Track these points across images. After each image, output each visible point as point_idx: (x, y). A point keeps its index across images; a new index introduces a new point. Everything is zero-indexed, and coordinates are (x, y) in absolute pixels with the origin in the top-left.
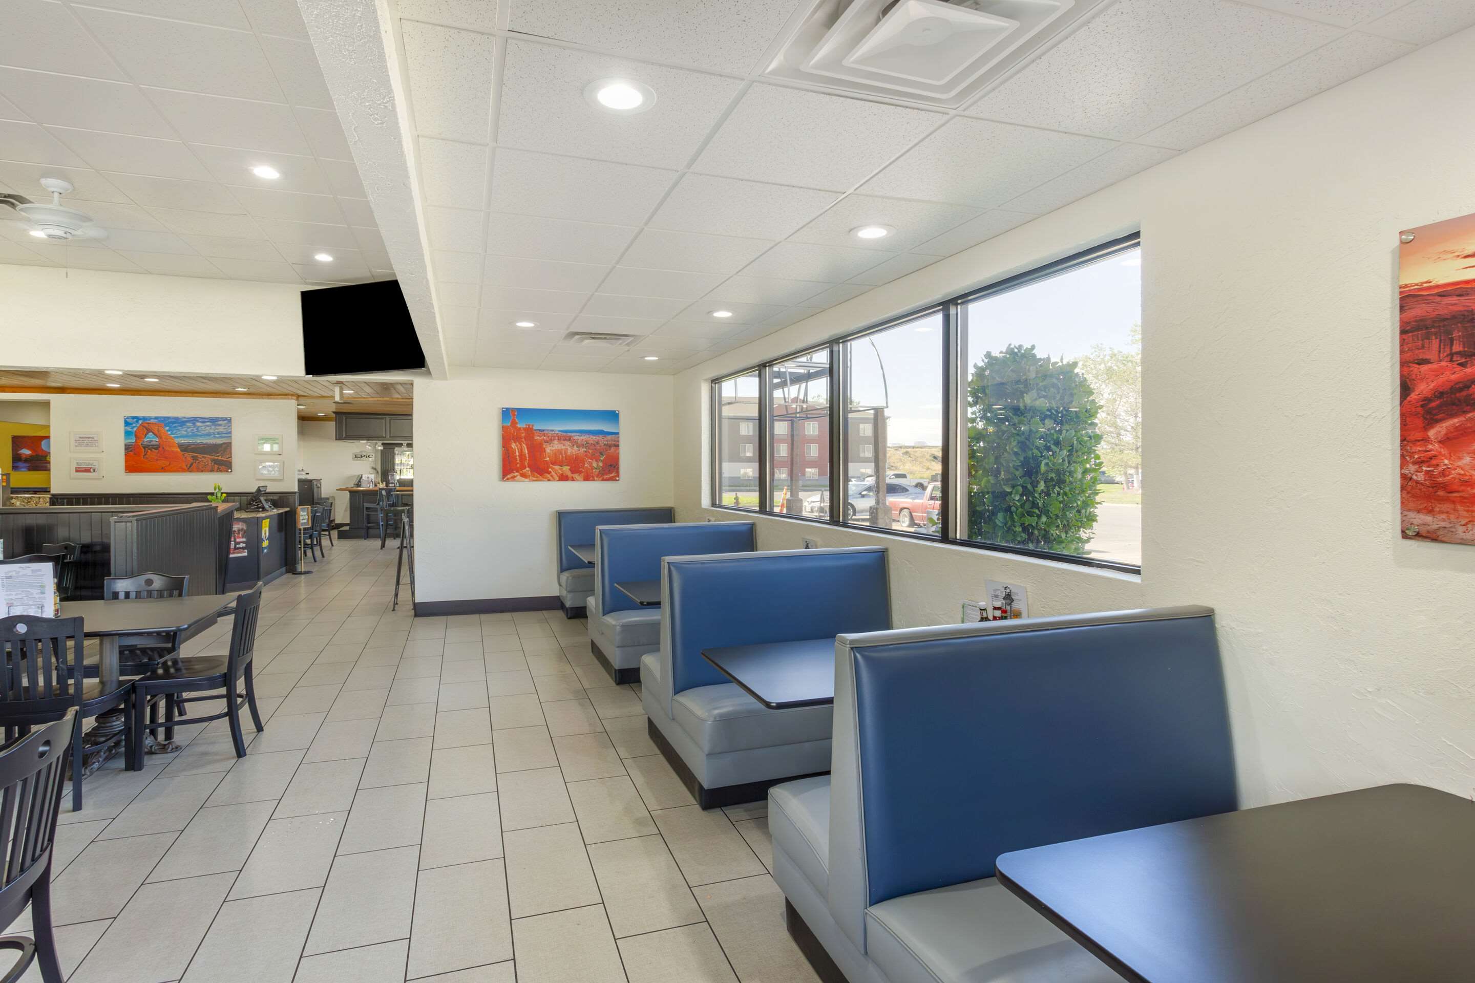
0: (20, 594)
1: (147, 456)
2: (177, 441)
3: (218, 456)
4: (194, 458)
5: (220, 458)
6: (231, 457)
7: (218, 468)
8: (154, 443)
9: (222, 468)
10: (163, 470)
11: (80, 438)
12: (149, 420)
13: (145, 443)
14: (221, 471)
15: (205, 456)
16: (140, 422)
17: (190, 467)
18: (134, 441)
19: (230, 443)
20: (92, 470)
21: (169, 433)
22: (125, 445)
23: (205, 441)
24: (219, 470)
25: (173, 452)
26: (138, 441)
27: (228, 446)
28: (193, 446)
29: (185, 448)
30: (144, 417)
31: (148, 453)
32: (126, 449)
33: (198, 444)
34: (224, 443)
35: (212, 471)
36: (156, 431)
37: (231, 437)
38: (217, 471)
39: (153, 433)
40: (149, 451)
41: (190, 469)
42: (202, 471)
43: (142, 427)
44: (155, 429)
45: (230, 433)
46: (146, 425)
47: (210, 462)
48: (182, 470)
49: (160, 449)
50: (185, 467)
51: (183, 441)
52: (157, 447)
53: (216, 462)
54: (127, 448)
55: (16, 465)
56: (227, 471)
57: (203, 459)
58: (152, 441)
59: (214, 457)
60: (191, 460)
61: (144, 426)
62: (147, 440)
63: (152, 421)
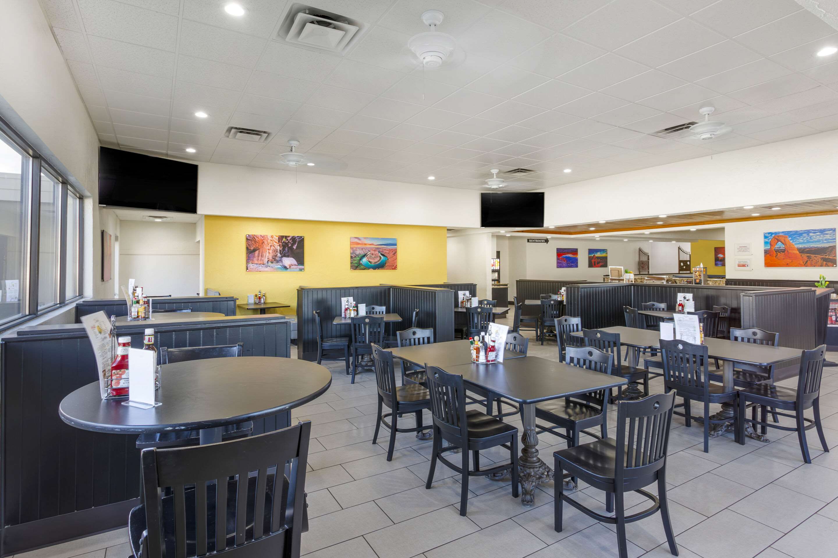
0: (685, 329)
1: (777, 257)
2: (796, 246)
3: (826, 256)
4: (809, 257)
6: (836, 256)
7: (826, 264)
8: (781, 248)
9: (830, 264)
10: (787, 265)
11: (740, 247)
12: (779, 234)
13: (776, 249)
14: (828, 266)
15: (817, 255)
16: (773, 235)
17: (806, 263)
18: (770, 247)
19: (835, 246)
20: (746, 266)
21: (791, 241)
22: (765, 250)
23: (816, 246)
24: (827, 265)
25: (794, 253)
26: (772, 248)
27: (833, 247)
28: (808, 249)
29: (802, 251)
30: (775, 232)
31: (778, 255)
32: (765, 253)
33: (811, 248)
34: (830, 247)
35: (821, 266)
36: (783, 241)
37: (835, 242)
38: (825, 266)
39: (781, 242)
40: (779, 253)
41: (806, 265)
42: (814, 266)
43: (774, 239)
44: (782, 239)
45: (835, 239)
46: (777, 237)
47: (820, 260)
48: (799, 265)
49: (786, 252)
50: (802, 263)
51: (801, 246)
52: (783, 251)
53: (824, 260)
54: (766, 252)
55: (717, 263)
56: (833, 266)
57: (815, 258)
58: (780, 247)
59: (822, 256)
60: (806, 259)
61: (775, 238)
62: (776, 246)
63: (781, 234)
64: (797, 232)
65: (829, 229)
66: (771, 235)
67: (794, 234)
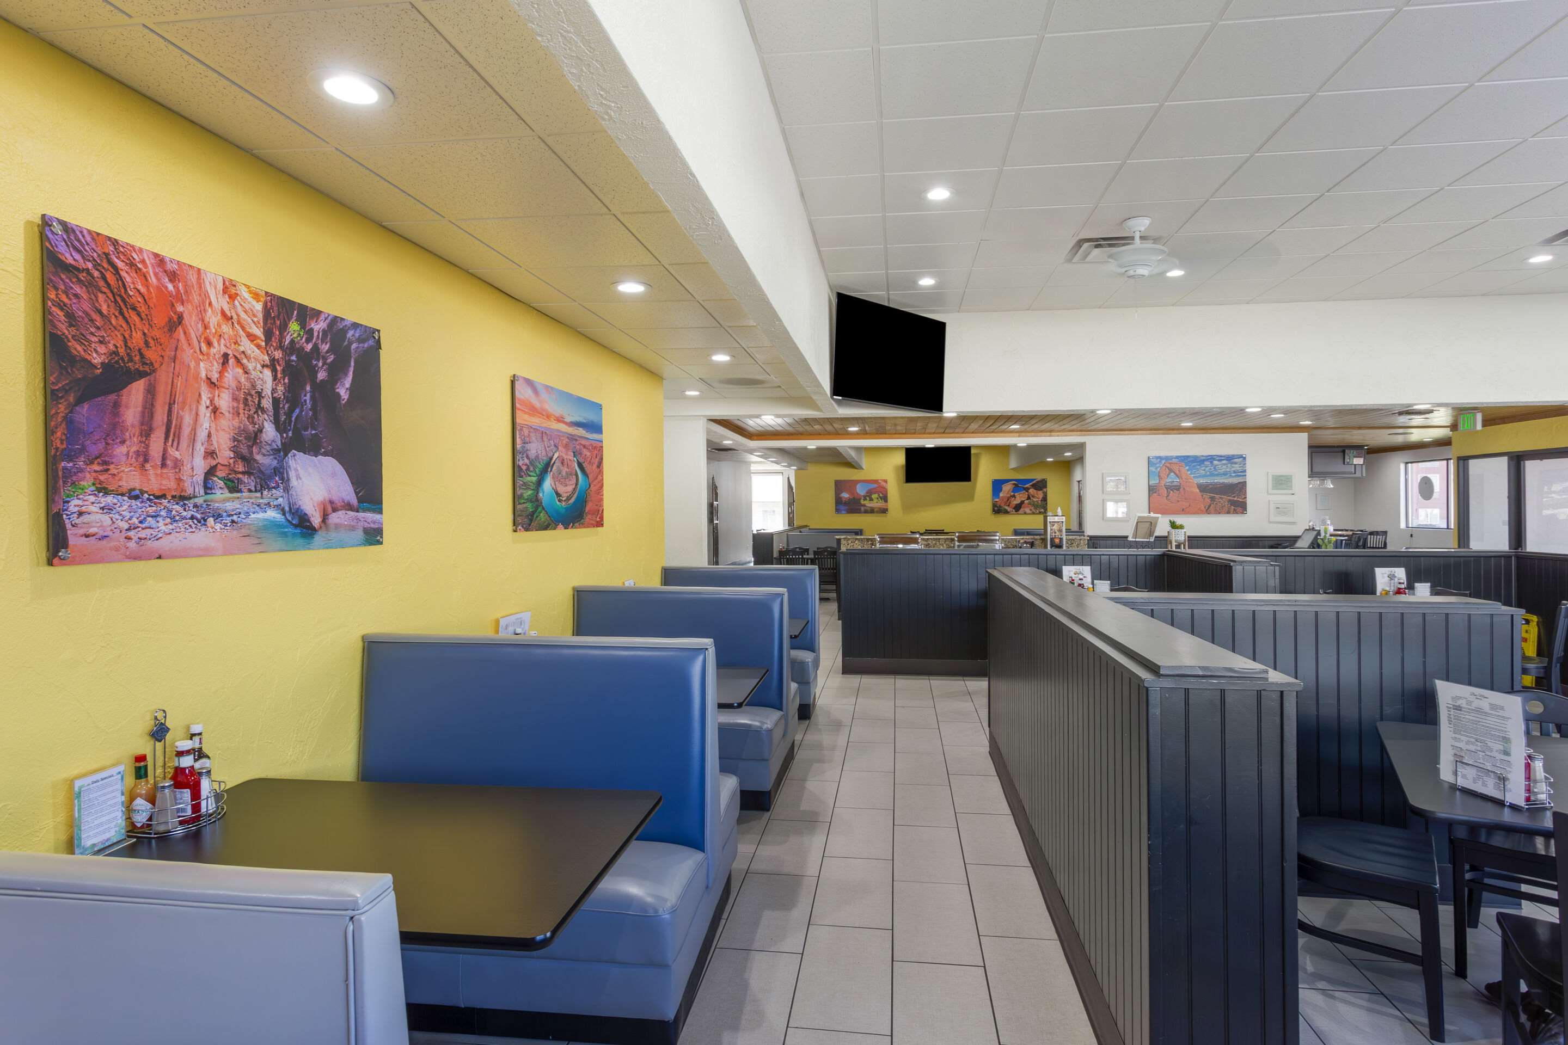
1: (1169, 497)
2: (1196, 481)
3: (1234, 497)
4: (1212, 499)
5: (1235, 499)
6: (1246, 498)
7: (1235, 510)
8: (1175, 484)
9: (1239, 509)
10: (1184, 512)
12: (1171, 460)
13: (1168, 484)
14: (1237, 513)
15: (1223, 496)
16: (1163, 462)
17: (1208, 509)
18: (1158, 481)
19: (1245, 482)
21: (1189, 472)
22: (1148, 486)
23: (1221, 481)
24: (1235, 512)
25: (1192, 492)
26: (1161, 482)
27: (1244, 484)
28: (1211, 486)
29: (1203, 488)
30: (1167, 457)
31: (1170, 494)
32: (1149, 490)
33: (1216, 484)
34: (1239, 483)
35: (1228, 513)
36: (1177, 472)
37: (1245, 475)
38: (1233, 513)
39: (1174, 473)
40: (1171, 492)
41: (1208, 511)
42: (1219, 513)
43: (1164, 467)
44: (1176, 468)
45: (1245, 471)
46: (1168, 465)
47: (1226, 503)
48: (1199, 512)
49: (1181, 490)
50: (1203, 508)
51: (1202, 481)
52: (1178, 488)
53: (1233, 503)
54: (1152, 490)
56: (1242, 513)
57: (1220, 500)
58: (1173, 482)
59: (1229, 498)
60: (1209, 500)
61: (1166, 466)
62: (1168, 480)
63: (1174, 460)
64: (1196, 457)
65: (1237, 455)
66: (1160, 462)
67: (1192, 462)
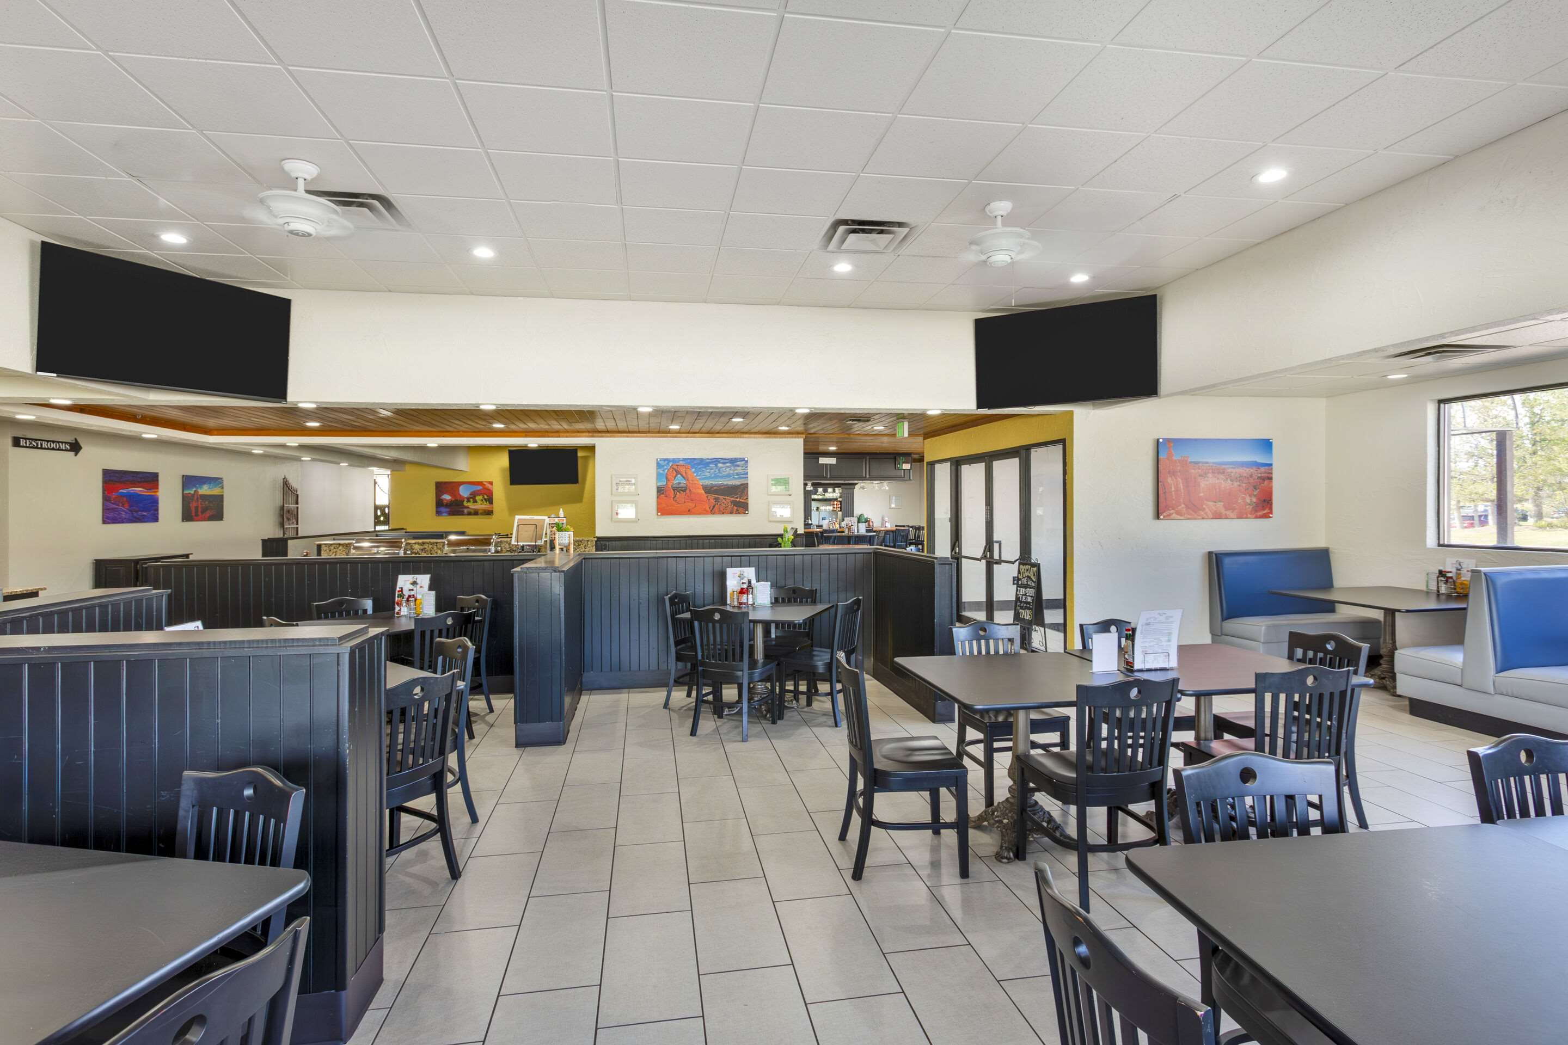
1: (676, 498)
2: (702, 482)
3: (737, 498)
4: (717, 500)
5: (738, 500)
6: (748, 498)
7: (737, 510)
8: (682, 485)
9: (740, 509)
10: (689, 512)
11: (620, 481)
12: (678, 462)
13: (675, 486)
14: (739, 513)
15: (726, 497)
16: (671, 464)
17: (713, 509)
18: (665, 483)
19: (747, 484)
21: (695, 474)
22: (658, 488)
23: (725, 483)
24: (738, 512)
25: (698, 493)
26: (668, 483)
27: (745, 487)
28: (716, 488)
29: (709, 490)
30: (674, 459)
31: (677, 496)
32: (658, 491)
33: (720, 486)
34: (742, 485)
35: (731, 513)
36: (684, 474)
37: (747, 478)
38: (736, 513)
39: (682, 475)
40: (678, 493)
41: (712, 511)
42: (723, 513)
43: (671, 469)
44: (683, 470)
45: (747, 474)
46: (675, 467)
47: (730, 504)
48: (704, 512)
49: (688, 491)
50: (708, 508)
51: (707, 482)
52: (684, 490)
53: (736, 504)
54: (660, 491)
56: (745, 513)
57: (724, 501)
58: (680, 483)
59: (733, 499)
60: (713, 502)
61: (673, 468)
62: (675, 482)
63: (681, 462)
64: (702, 460)
65: (739, 458)
66: (668, 463)
67: (699, 464)
